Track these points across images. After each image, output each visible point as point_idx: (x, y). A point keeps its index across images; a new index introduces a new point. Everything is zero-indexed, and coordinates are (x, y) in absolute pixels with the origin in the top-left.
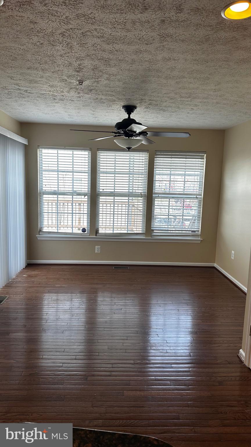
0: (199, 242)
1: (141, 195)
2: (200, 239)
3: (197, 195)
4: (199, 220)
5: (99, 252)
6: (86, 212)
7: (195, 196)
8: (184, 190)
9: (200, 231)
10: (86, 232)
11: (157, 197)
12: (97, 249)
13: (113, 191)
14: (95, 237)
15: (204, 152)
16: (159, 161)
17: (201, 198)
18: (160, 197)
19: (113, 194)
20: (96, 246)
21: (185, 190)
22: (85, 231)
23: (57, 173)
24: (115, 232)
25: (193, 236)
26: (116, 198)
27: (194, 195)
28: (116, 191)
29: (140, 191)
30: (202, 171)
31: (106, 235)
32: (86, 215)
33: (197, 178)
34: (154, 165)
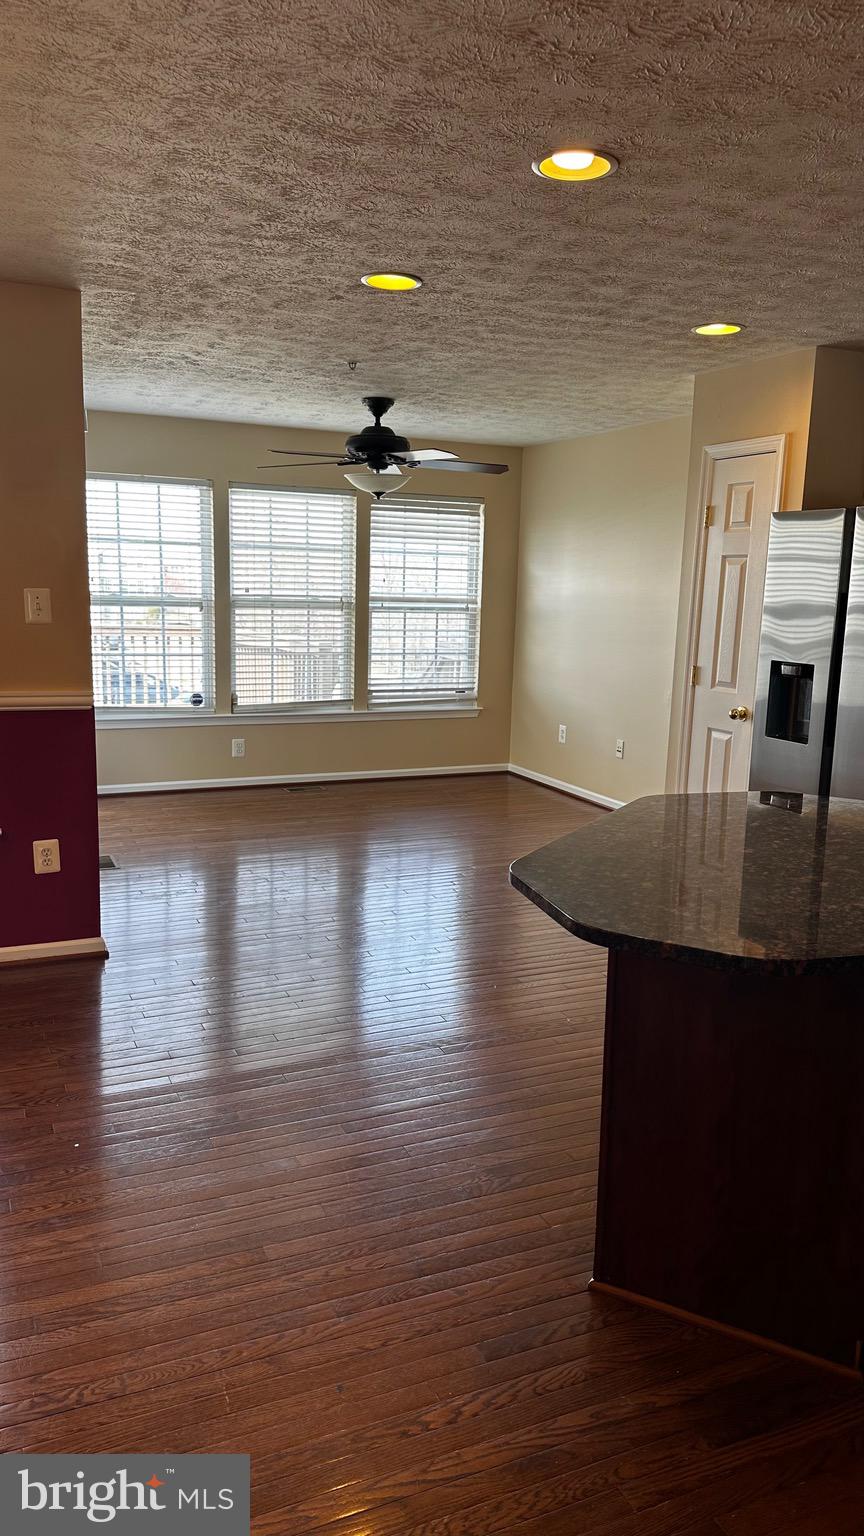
0: (476, 715)
1: (342, 605)
2: (476, 707)
3: (468, 602)
4: (471, 663)
5: (243, 754)
6: (200, 651)
7: (464, 606)
8: (436, 590)
9: (476, 689)
10: (202, 705)
11: (379, 608)
12: (237, 746)
13: (267, 592)
14: (230, 715)
15: (481, 500)
16: (381, 517)
17: (475, 610)
18: (385, 608)
19: (269, 603)
20: (233, 740)
21: (439, 591)
22: (200, 702)
23: (116, 546)
24: (276, 701)
25: (461, 700)
26: (276, 611)
27: (462, 602)
28: (275, 592)
29: (340, 594)
30: (475, 544)
31: (256, 709)
32: (201, 658)
33: (464, 563)
34: (369, 528)
